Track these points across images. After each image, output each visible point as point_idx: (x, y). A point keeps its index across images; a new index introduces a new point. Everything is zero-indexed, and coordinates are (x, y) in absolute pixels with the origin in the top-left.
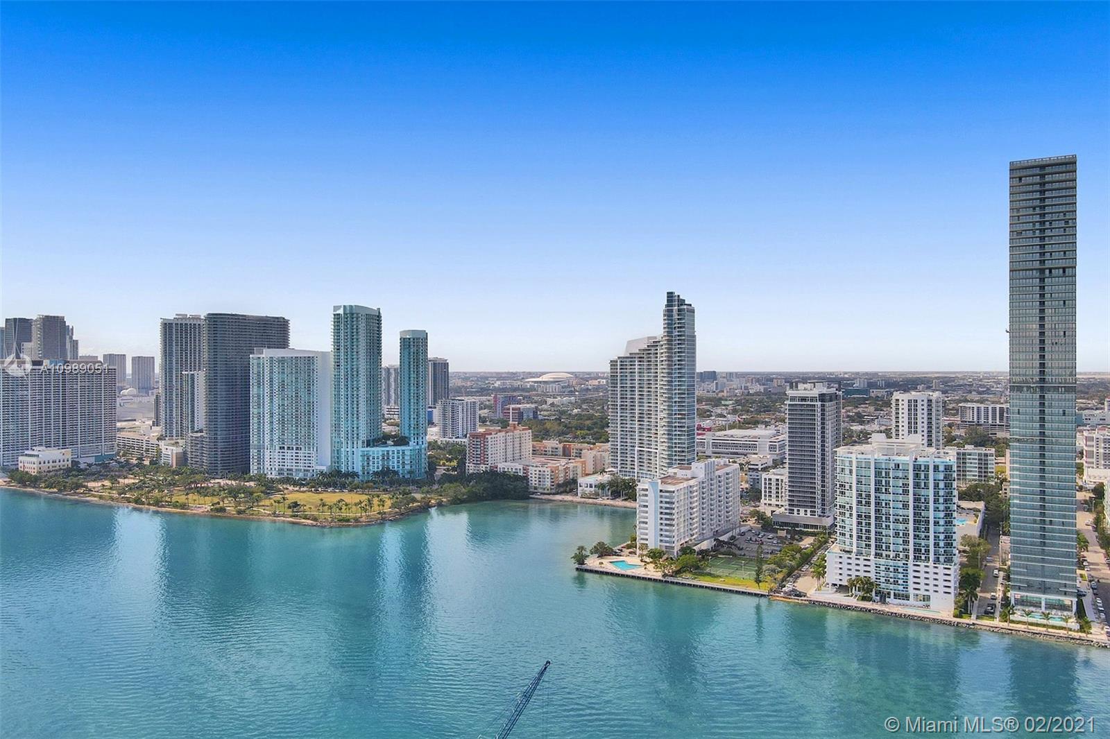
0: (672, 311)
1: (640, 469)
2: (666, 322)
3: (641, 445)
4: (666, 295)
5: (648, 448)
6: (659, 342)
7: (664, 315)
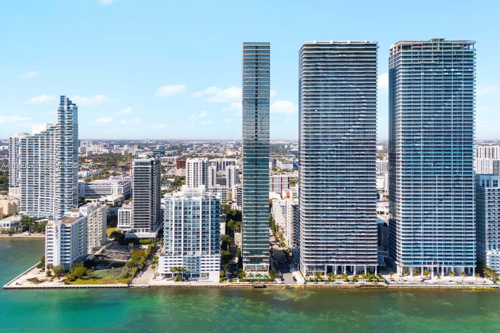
0: (63, 108)
1: (42, 211)
2: (60, 115)
3: (42, 195)
4: (60, 98)
5: (47, 196)
6: (55, 127)
7: (59, 111)
